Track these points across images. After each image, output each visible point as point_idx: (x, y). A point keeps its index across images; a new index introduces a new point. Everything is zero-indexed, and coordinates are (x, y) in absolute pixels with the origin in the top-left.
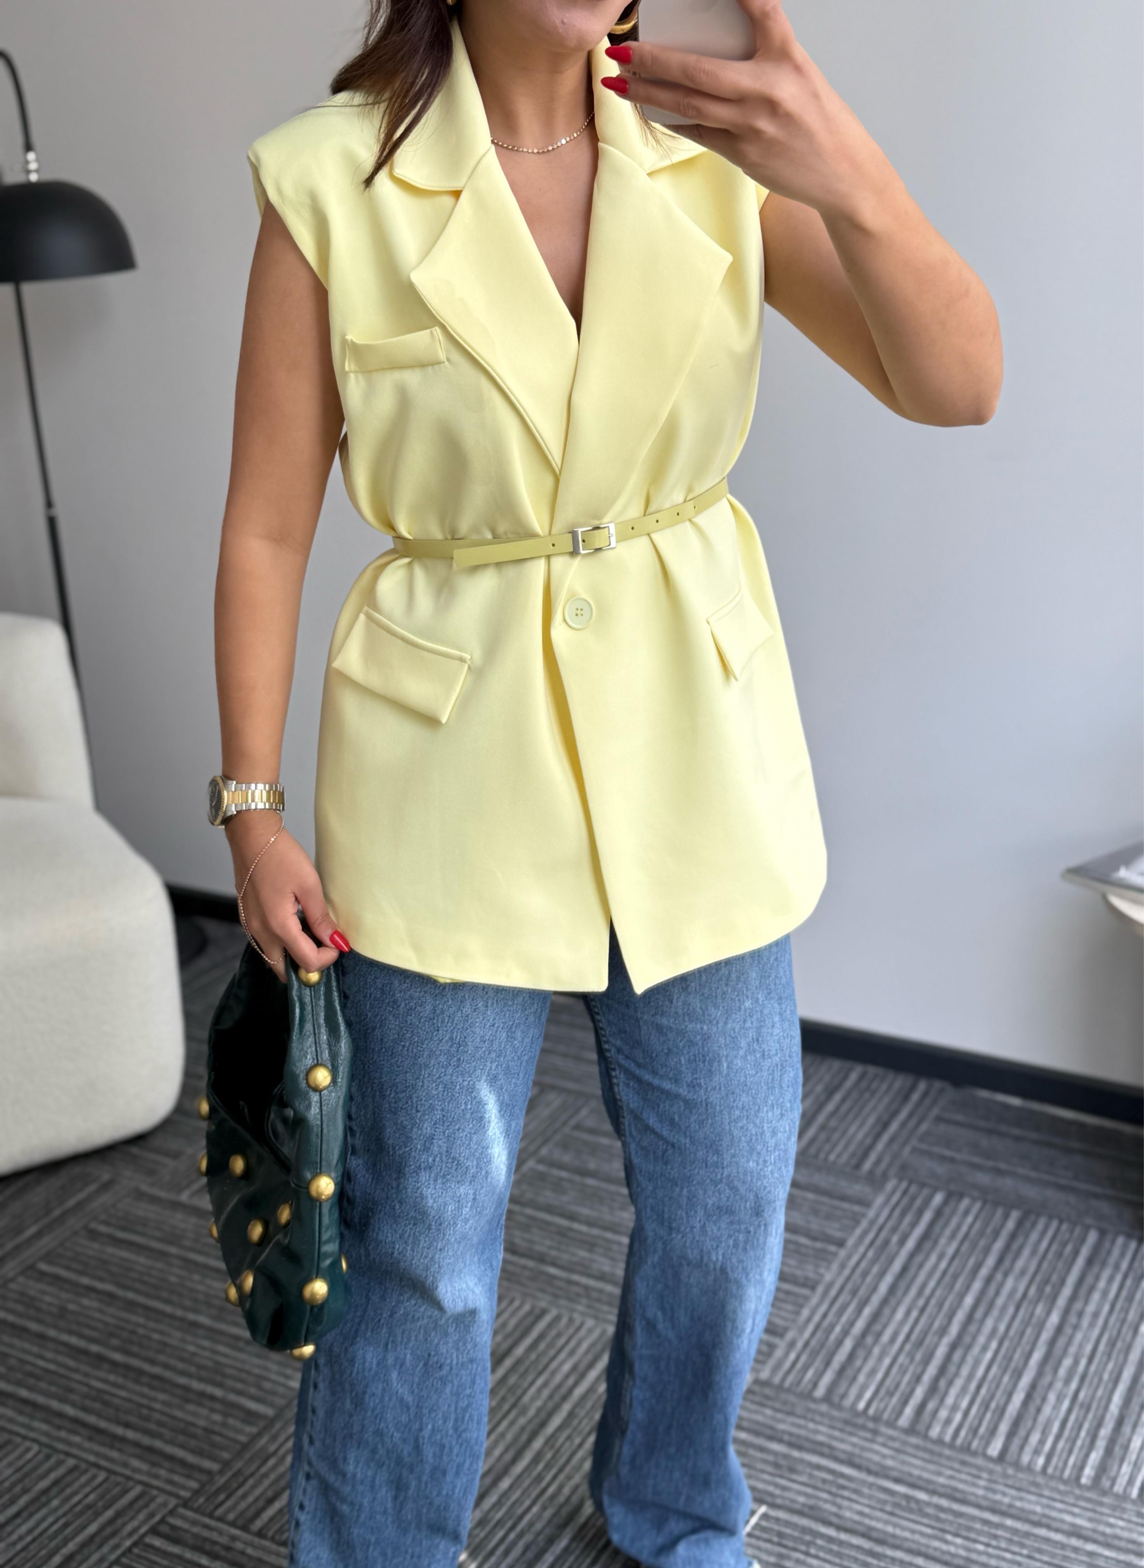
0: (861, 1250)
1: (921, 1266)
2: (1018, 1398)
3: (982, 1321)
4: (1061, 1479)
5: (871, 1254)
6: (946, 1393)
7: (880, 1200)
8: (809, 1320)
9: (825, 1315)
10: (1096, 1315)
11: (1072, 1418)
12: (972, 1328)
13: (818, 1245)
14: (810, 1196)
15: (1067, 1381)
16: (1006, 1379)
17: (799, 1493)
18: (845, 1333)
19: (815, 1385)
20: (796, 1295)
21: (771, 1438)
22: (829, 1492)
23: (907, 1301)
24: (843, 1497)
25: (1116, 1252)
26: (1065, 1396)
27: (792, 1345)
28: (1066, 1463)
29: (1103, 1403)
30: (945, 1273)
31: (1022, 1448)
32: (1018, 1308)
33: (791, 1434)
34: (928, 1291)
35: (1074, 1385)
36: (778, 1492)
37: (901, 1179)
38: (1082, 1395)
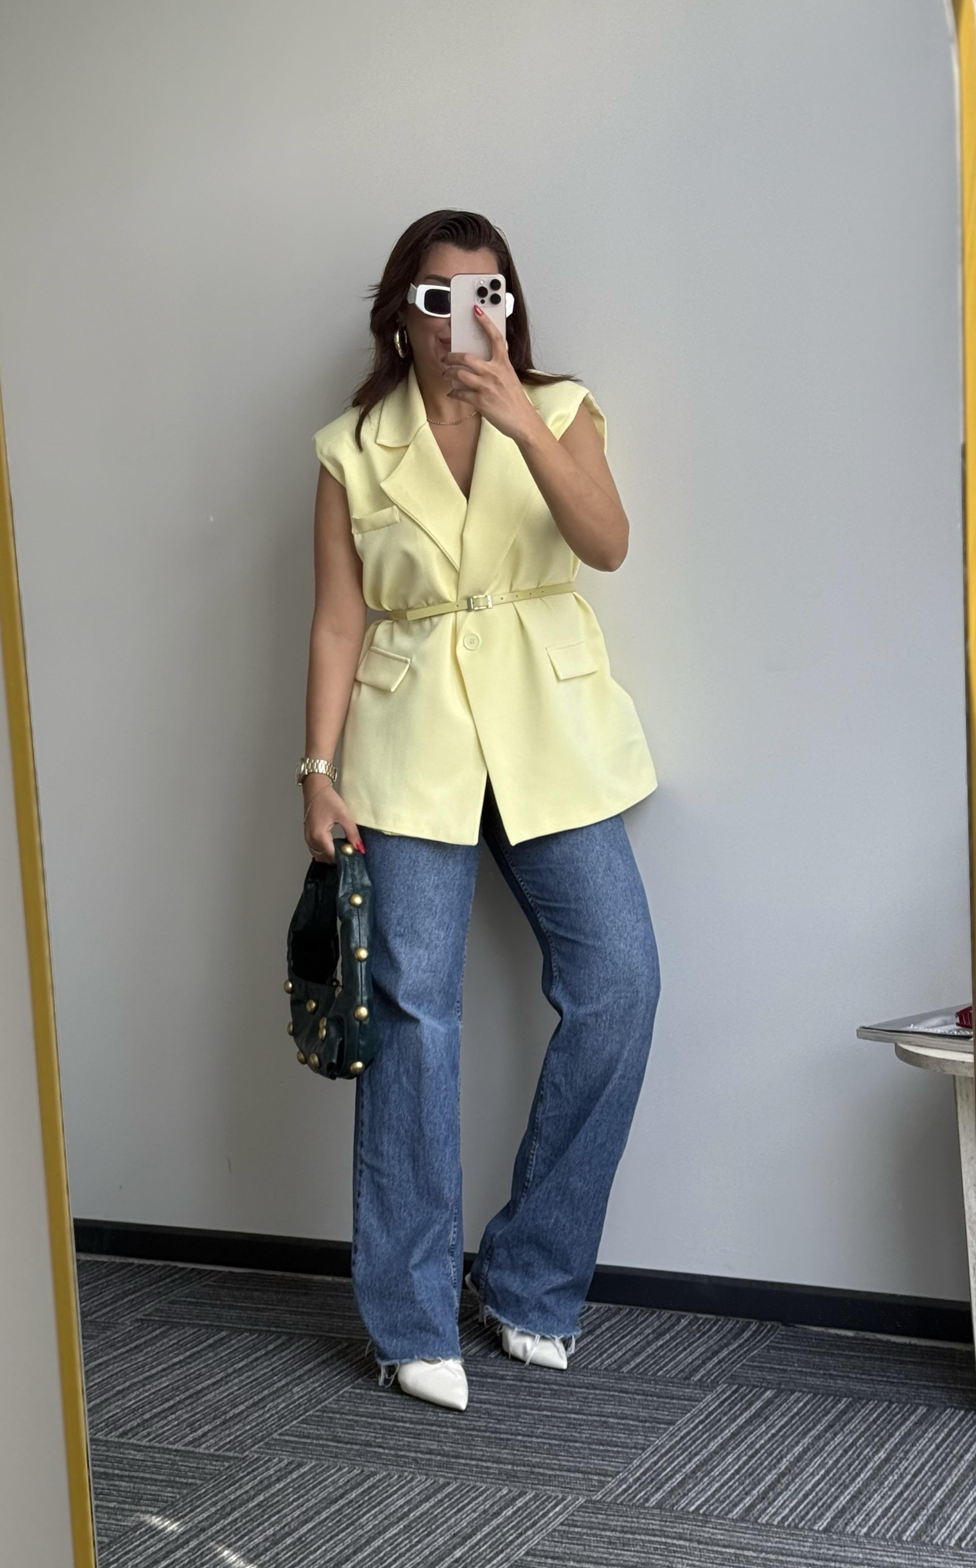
0: (692, 1426)
1: (751, 1433)
2: (843, 1500)
3: (811, 1461)
4: (884, 1538)
5: (700, 1427)
6: (774, 1500)
7: (709, 1397)
8: (640, 1466)
9: (656, 1463)
10: (922, 1452)
11: (895, 1507)
12: (801, 1464)
13: (647, 1424)
14: (640, 1397)
15: (892, 1488)
16: (833, 1489)
17: (633, 1557)
18: (675, 1472)
19: (647, 1500)
20: (627, 1453)
21: (604, 1530)
22: (661, 1555)
23: (737, 1452)
24: (675, 1557)
25: (944, 1418)
26: (890, 1496)
27: (624, 1480)
28: (888, 1530)
29: (925, 1498)
30: (773, 1436)
31: (847, 1524)
32: (846, 1452)
33: (623, 1527)
34: (758, 1446)
35: (898, 1490)
36: (612, 1557)
37: (730, 1384)
38: (905, 1495)
